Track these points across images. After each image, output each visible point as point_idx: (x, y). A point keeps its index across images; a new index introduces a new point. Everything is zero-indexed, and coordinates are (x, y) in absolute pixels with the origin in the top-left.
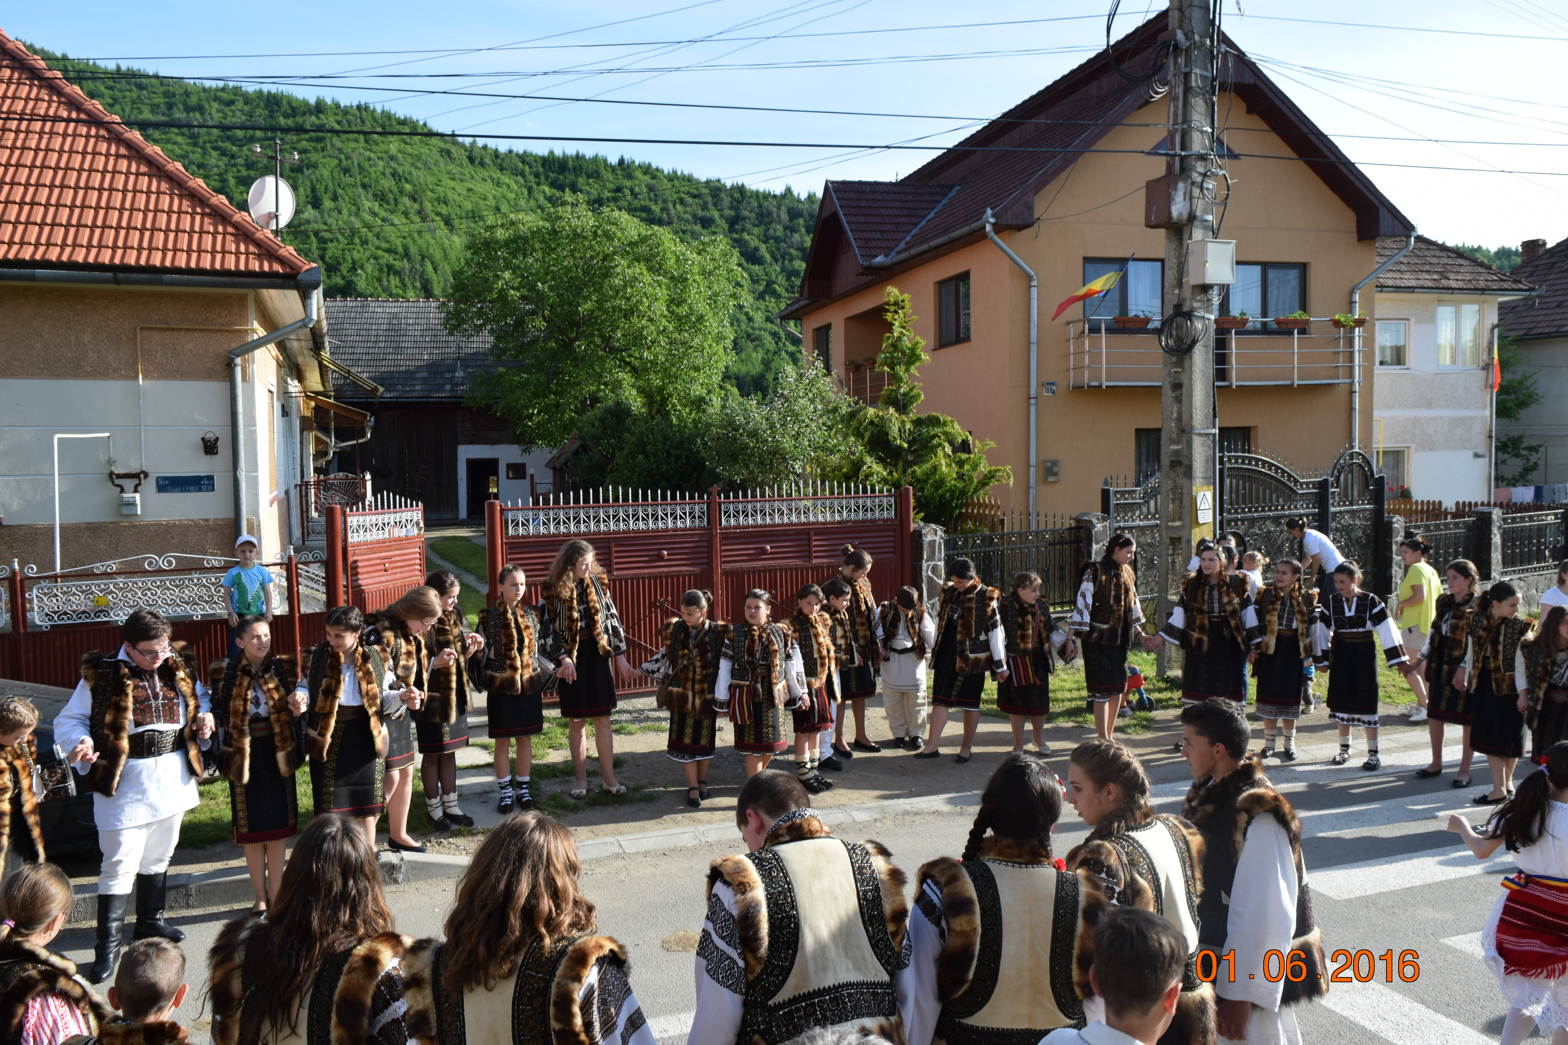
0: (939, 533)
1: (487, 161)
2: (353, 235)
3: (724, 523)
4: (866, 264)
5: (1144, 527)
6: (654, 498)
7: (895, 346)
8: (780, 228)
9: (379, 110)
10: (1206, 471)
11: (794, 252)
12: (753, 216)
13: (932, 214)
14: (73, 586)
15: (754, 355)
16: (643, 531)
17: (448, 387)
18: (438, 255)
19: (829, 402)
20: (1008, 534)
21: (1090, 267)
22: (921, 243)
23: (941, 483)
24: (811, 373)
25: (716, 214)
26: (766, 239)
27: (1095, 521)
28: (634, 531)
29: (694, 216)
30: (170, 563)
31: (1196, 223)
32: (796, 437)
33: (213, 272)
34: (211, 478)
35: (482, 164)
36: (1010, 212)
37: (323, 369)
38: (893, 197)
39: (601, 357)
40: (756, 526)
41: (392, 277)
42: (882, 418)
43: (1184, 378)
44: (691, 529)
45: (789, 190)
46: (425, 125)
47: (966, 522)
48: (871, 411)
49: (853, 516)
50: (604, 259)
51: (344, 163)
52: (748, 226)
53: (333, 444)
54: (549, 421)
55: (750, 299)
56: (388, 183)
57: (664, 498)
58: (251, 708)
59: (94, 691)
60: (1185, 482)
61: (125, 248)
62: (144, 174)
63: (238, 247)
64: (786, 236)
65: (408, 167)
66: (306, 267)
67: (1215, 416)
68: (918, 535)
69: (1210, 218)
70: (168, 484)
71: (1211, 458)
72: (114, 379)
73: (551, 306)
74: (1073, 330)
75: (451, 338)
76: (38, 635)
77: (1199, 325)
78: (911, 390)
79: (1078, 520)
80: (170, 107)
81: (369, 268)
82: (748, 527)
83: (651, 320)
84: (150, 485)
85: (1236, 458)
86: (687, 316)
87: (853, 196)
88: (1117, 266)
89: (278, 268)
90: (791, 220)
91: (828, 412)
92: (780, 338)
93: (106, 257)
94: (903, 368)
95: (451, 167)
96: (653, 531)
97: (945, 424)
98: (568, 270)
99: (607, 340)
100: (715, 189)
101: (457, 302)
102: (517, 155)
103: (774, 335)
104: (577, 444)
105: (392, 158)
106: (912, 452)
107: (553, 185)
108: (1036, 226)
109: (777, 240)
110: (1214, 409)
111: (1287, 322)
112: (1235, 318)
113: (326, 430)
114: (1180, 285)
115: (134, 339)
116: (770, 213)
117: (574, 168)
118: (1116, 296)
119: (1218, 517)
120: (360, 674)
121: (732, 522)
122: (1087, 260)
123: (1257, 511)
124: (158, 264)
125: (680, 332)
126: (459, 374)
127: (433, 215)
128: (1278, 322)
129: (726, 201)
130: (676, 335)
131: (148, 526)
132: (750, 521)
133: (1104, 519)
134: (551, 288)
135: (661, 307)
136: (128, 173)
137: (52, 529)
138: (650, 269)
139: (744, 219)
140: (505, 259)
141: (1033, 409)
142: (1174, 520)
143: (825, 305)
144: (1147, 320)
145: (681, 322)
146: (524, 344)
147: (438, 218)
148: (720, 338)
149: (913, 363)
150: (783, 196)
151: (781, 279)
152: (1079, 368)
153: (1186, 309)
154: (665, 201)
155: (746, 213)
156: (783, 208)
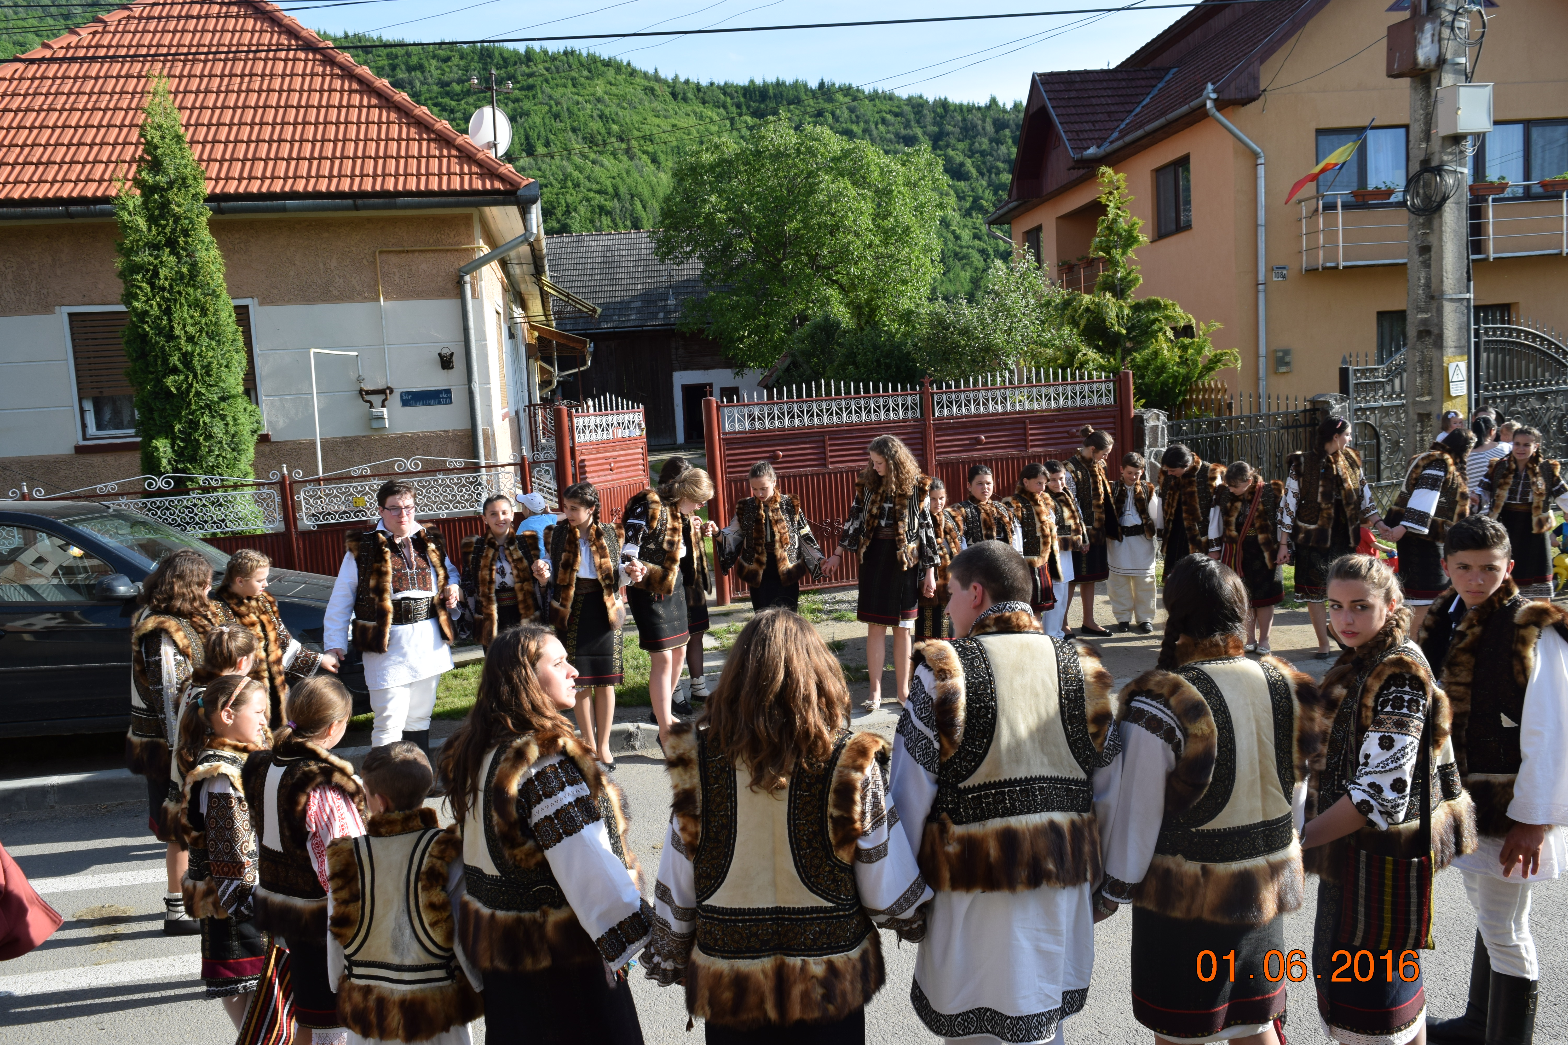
0: (1162, 418)
1: (690, 95)
2: (566, 179)
3: (937, 414)
4: (1077, 156)
5: (1388, 407)
6: (867, 391)
7: (1110, 229)
8: (985, 141)
9: (584, 53)
10: (1459, 340)
11: (1000, 165)
12: (957, 130)
13: (1148, 100)
14: (334, 488)
15: (962, 274)
16: (856, 424)
17: (661, 315)
18: (646, 192)
19: (1042, 296)
20: (1237, 418)
21: (1325, 140)
22: (1137, 129)
23: (1163, 368)
24: (1022, 266)
25: (919, 131)
26: (971, 154)
27: (1333, 402)
28: (847, 425)
29: (897, 135)
30: (416, 465)
31: (1447, 67)
32: (1009, 332)
33: (441, 193)
34: (448, 391)
35: (685, 99)
36: (1233, 85)
37: (544, 295)
38: (1105, 84)
39: (809, 275)
40: (970, 416)
41: (604, 218)
42: (1098, 305)
43: (1433, 240)
44: (904, 421)
45: (993, 101)
46: (629, 64)
47: (1190, 408)
48: (1087, 298)
49: (1070, 403)
50: (807, 178)
51: (555, 109)
52: (953, 141)
53: (557, 375)
54: (759, 342)
55: (957, 215)
56: (596, 125)
57: (876, 389)
58: (496, 577)
59: (358, 560)
60: (1434, 353)
61: (362, 176)
62: (375, 106)
63: (462, 168)
64: (992, 148)
65: (614, 108)
66: (525, 183)
67: (1469, 280)
68: (1139, 420)
69: (1462, 60)
70: (413, 399)
71: (1464, 325)
72: (359, 301)
73: (758, 227)
74: (1304, 210)
75: (663, 267)
76: (306, 534)
77: (1450, 180)
78: (1129, 274)
79: (1313, 402)
80: (394, 68)
81: (582, 210)
82: (962, 417)
83: (857, 235)
84: (395, 400)
85: (1494, 330)
86: (893, 229)
87: (1062, 87)
88: (1354, 136)
89: (499, 185)
90: (997, 132)
91: (1041, 306)
92: (988, 256)
93: (345, 186)
94: (1119, 251)
95: (655, 104)
96: (866, 423)
97: (1166, 307)
98: (773, 189)
99: (813, 258)
100: (917, 105)
101: (667, 229)
102: (719, 87)
103: (983, 252)
104: (788, 361)
105: (599, 100)
106: (1130, 339)
107: (755, 114)
108: (1262, 98)
109: (983, 154)
110: (1468, 272)
111: (1554, 184)
112: (1492, 183)
113: (548, 360)
114: (1427, 136)
115: (374, 263)
116: (974, 127)
117: (775, 95)
118: (1354, 169)
119: (1473, 395)
120: (594, 548)
121: (946, 412)
122: (1320, 132)
123: (1518, 387)
124: (391, 189)
125: (886, 244)
126: (672, 302)
127: (640, 154)
128: (1543, 185)
129: (929, 117)
130: (882, 250)
131: (396, 438)
132: (964, 411)
133: (1343, 400)
134: (756, 208)
135: (866, 221)
136: (361, 106)
137: (314, 444)
138: (854, 184)
139: (948, 134)
140: (710, 183)
141: (1261, 296)
142: (1422, 395)
143: (1035, 206)
144: (1389, 192)
145: (887, 235)
146: (732, 268)
147: (645, 157)
148: (927, 250)
149: (1130, 246)
150: (988, 108)
151: (988, 194)
152: (1313, 249)
153: (1434, 163)
154: (867, 122)
155: (950, 128)
156: (988, 120)
